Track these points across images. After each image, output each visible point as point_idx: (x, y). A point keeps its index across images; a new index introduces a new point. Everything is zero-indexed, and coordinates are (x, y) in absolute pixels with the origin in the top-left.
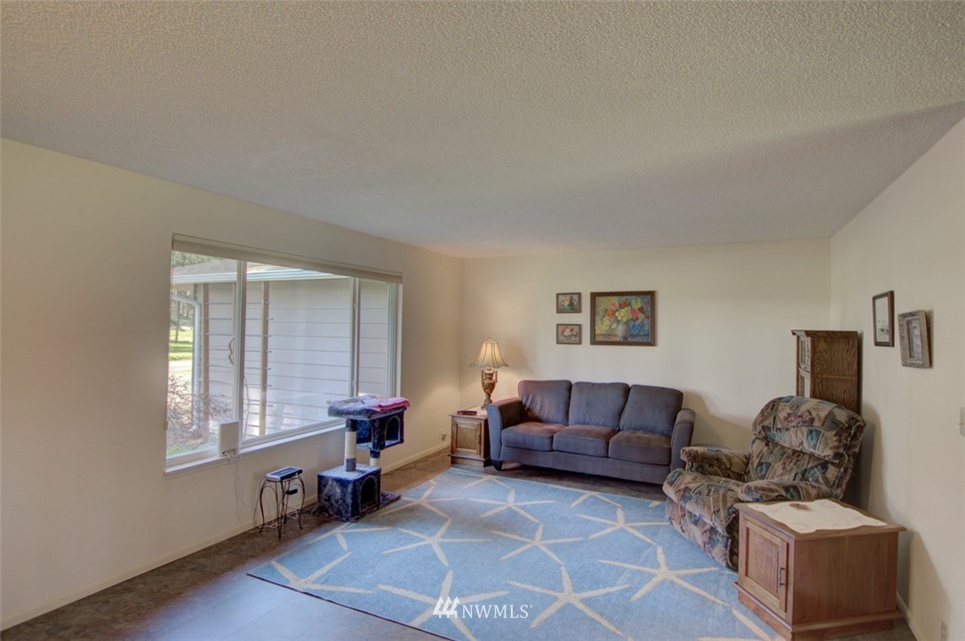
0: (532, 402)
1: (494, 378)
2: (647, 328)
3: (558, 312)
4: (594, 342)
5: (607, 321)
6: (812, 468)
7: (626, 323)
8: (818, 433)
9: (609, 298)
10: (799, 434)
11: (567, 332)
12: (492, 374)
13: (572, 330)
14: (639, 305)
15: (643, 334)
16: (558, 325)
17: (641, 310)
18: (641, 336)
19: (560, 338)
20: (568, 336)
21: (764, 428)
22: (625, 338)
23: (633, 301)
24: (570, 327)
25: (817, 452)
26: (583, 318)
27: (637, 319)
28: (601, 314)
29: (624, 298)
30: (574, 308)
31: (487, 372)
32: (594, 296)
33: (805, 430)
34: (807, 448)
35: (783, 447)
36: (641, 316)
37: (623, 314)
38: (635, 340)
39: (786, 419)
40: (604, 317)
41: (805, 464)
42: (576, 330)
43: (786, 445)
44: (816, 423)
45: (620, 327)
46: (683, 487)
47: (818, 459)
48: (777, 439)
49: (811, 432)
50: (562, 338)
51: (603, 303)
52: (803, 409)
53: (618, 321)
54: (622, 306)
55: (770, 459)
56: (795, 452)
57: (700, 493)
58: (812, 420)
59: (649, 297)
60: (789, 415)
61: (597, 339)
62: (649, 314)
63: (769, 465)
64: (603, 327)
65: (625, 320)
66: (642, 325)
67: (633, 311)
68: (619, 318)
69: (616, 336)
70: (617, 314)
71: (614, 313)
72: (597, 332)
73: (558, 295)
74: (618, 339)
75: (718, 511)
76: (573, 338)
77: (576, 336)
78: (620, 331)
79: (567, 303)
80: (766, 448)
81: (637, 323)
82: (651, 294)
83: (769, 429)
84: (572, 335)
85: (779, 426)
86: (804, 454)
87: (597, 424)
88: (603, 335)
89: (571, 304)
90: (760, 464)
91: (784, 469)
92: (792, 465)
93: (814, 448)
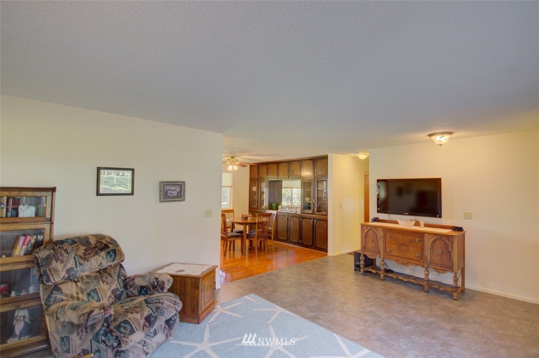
8: (114, 251)
10: (99, 258)
33: (103, 254)
34: (105, 264)
35: (87, 276)
39: (84, 254)
43: (87, 273)
44: (111, 246)
49: (109, 253)
52: (93, 242)
56: (99, 272)
58: (106, 246)
85: (82, 261)
86: (105, 269)
90: (88, 295)
91: (107, 283)
92: (110, 278)
93: (113, 260)
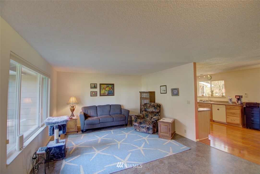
0: (87, 112)
1: (74, 107)
2: (112, 92)
3: (91, 88)
4: (100, 95)
5: (104, 90)
6: (156, 114)
7: (108, 91)
8: (156, 108)
9: (104, 85)
10: (152, 109)
11: (94, 93)
12: (74, 106)
13: (95, 93)
14: (111, 87)
15: (111, 93)
16: (91, 92)
17: (111, 88)
18: (111, 94)
19: (91, 95)
20: (94, 94)
21: (145, 109)
22: (108, 94)
23: (110, 86)
24: (94, 92)
25: (156, 111)
26: (98, 90)
27: (110, 90)
28: (102, 89)
29: (107, 85)
30: (95, 87)
31: (72, 106)
32: (100, 84)
33: (153, 108)
34: (154, 111)
35: (149, 112)
36: (111, 89)
37: (107, 89)
38: (110, 95)
39: (149, 107)
40: (103, 89)
41: (155, 113)
42: (96, 93)
43: (149, 111)
44: (155, 106)
45: (107, 92)
46: (139, 122)
47: (156, 112)
48: (147, 110)
49: (155, 108)
50: (92, 95)
51: (103, 86)
52: (152, 104)
53: (106, 91)
54: (107, 87)
55: (148, 114)
56: (152, 112)
57: (144, 122)
58: (154, 106)
59: (113, 85)
60: (150, 106)
61: (101, 95)
62: (113, 89)
63: (148, 115)
64: (103, 92)
65: (108, 90)
66: (112, 91)
67: (110, 88)
68: (107, 90)
69: (106, 94)
70: (106, 89)
71: (105, 88)
72: (101, 93)
73: (91, 84)
74: (106, 95)
75: (150, 124)
76: (95, 95)
77: (96, 94)
78: (107, 93)
79: (93, 86)
80: (146, 112)
81: (110, 91)
82: (113, 84)
83: (146, 109)
84: (95, 94)
85: (148, 108)
86: (154, 112)
87: (105, 115)
88: (103, 94)
89: (94, 86)
90: (146, 115)
91: (151, 115)
92: (152, 114)
93: (156, 110)
